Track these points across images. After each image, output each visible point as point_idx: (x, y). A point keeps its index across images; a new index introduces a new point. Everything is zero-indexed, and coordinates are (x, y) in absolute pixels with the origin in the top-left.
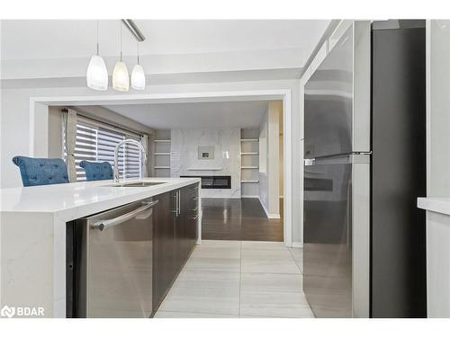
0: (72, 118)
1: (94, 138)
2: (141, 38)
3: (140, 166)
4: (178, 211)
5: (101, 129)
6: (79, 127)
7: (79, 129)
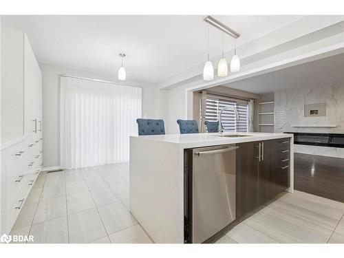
0: (204, 96)
1: (216, 106)
2: (237, 36)
3: (247, 124)
4: (261, 157)
5: (220, 100)
6: (208, 101)
7: (208, 102)
